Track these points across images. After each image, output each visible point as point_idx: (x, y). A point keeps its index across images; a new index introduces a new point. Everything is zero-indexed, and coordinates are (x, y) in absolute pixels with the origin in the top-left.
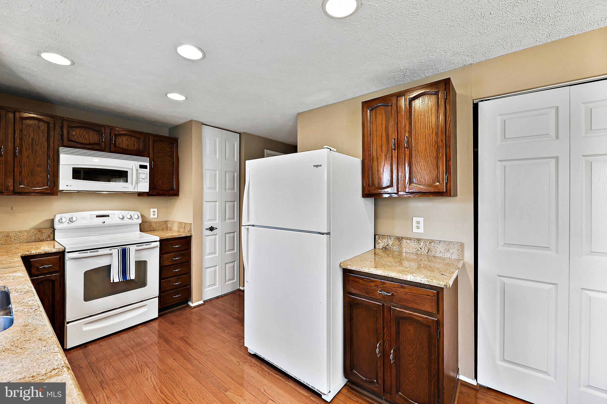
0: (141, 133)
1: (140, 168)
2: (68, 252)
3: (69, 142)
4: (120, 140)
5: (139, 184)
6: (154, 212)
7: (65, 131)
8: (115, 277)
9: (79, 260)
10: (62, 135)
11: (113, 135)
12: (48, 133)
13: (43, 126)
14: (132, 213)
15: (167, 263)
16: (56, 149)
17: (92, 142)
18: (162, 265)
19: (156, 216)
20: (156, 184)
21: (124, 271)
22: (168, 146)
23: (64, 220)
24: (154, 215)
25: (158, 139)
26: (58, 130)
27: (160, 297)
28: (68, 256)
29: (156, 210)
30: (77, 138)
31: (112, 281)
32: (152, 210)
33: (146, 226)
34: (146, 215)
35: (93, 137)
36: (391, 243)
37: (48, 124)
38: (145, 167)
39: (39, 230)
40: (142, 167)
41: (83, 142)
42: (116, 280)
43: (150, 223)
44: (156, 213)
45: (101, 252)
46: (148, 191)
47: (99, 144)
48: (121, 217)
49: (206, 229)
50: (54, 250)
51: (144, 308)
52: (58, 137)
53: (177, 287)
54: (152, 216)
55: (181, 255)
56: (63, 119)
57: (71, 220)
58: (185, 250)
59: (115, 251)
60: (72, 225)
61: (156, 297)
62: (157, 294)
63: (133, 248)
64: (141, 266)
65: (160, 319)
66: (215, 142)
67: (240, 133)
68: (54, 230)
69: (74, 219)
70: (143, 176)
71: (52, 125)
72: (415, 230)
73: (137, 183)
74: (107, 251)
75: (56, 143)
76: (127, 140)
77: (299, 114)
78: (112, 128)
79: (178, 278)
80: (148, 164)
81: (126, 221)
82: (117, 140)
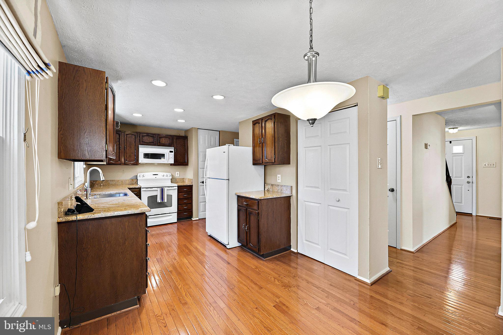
0: (171, 136)
1: (170, 152)
2: (142, 188)
3: (142, 143)
4: (162, 140)
5: (170, 160)
6: (178, 173)
7: (141, 138)
8: (159, 200)
9: (146, 191)
10: (140, 140)
11: (159, 138)
12: (135, 139)
13: (134, 137)
14: (167, 174)
15: (181, 197)
16: (138, 146)
17: (151, 142)
18: (179, 198)
19: (179, 176)
20: (178, 160)
21: (162, 198)
22: (183, 141)
23: (141, 176)
24: (178, 175)
25: (179, 137)
26: (138, 137)
27: (178, 213)
28: (142, 189)
29: (179, 172)
30: (145, 140)
31: (158, 202)
32: (177, 172)
33: (174, 180)
34: (174, 175)
35: (151, 140)
36: (270, 187)
37: (135, 135)
38: (172, 152)
39: (132, 180)
40: (171, 152)
41: (148, 142)
42: (159, 202)
43: (176, 179)
44: (179, 174)
45: (154, 189)
46: (173, 163)
47: (153, 142)
48: (163, 175)
49: (200, 182)
50: (137, 187)
51: (170, 216)
52: (138, 140)
53: (185, 209)
54: (177, 176)
55: (188, 194)
56: (140, 133)
57: (143, 176)
58: (190, 192)
59: (159, 189)
60: (144, 178)
61: (176, 212)
62: (176, 211)
63: (166, 189)
64: (170, 197)
65: (178, 223)
66: (205, 137)
67: (219, 131)
68: (137, 180)
69: (144, 176)
70: (171, 156)
71: (136, 136)
72: (278, 181)
73: (168, 159)
74: (156, 189)
75: (138, 143)
76: (165, 139)
77: (240, 123)
78: (159, 135)
79: (186, 205)
80: (173, 150)
81: (165, 177)
82: (160, 140)
